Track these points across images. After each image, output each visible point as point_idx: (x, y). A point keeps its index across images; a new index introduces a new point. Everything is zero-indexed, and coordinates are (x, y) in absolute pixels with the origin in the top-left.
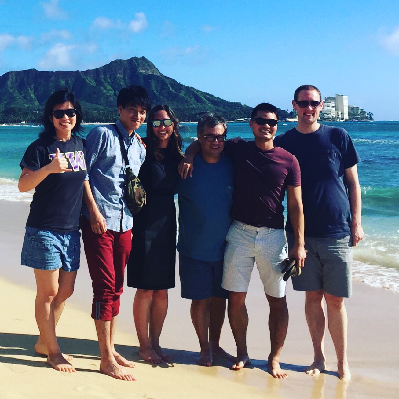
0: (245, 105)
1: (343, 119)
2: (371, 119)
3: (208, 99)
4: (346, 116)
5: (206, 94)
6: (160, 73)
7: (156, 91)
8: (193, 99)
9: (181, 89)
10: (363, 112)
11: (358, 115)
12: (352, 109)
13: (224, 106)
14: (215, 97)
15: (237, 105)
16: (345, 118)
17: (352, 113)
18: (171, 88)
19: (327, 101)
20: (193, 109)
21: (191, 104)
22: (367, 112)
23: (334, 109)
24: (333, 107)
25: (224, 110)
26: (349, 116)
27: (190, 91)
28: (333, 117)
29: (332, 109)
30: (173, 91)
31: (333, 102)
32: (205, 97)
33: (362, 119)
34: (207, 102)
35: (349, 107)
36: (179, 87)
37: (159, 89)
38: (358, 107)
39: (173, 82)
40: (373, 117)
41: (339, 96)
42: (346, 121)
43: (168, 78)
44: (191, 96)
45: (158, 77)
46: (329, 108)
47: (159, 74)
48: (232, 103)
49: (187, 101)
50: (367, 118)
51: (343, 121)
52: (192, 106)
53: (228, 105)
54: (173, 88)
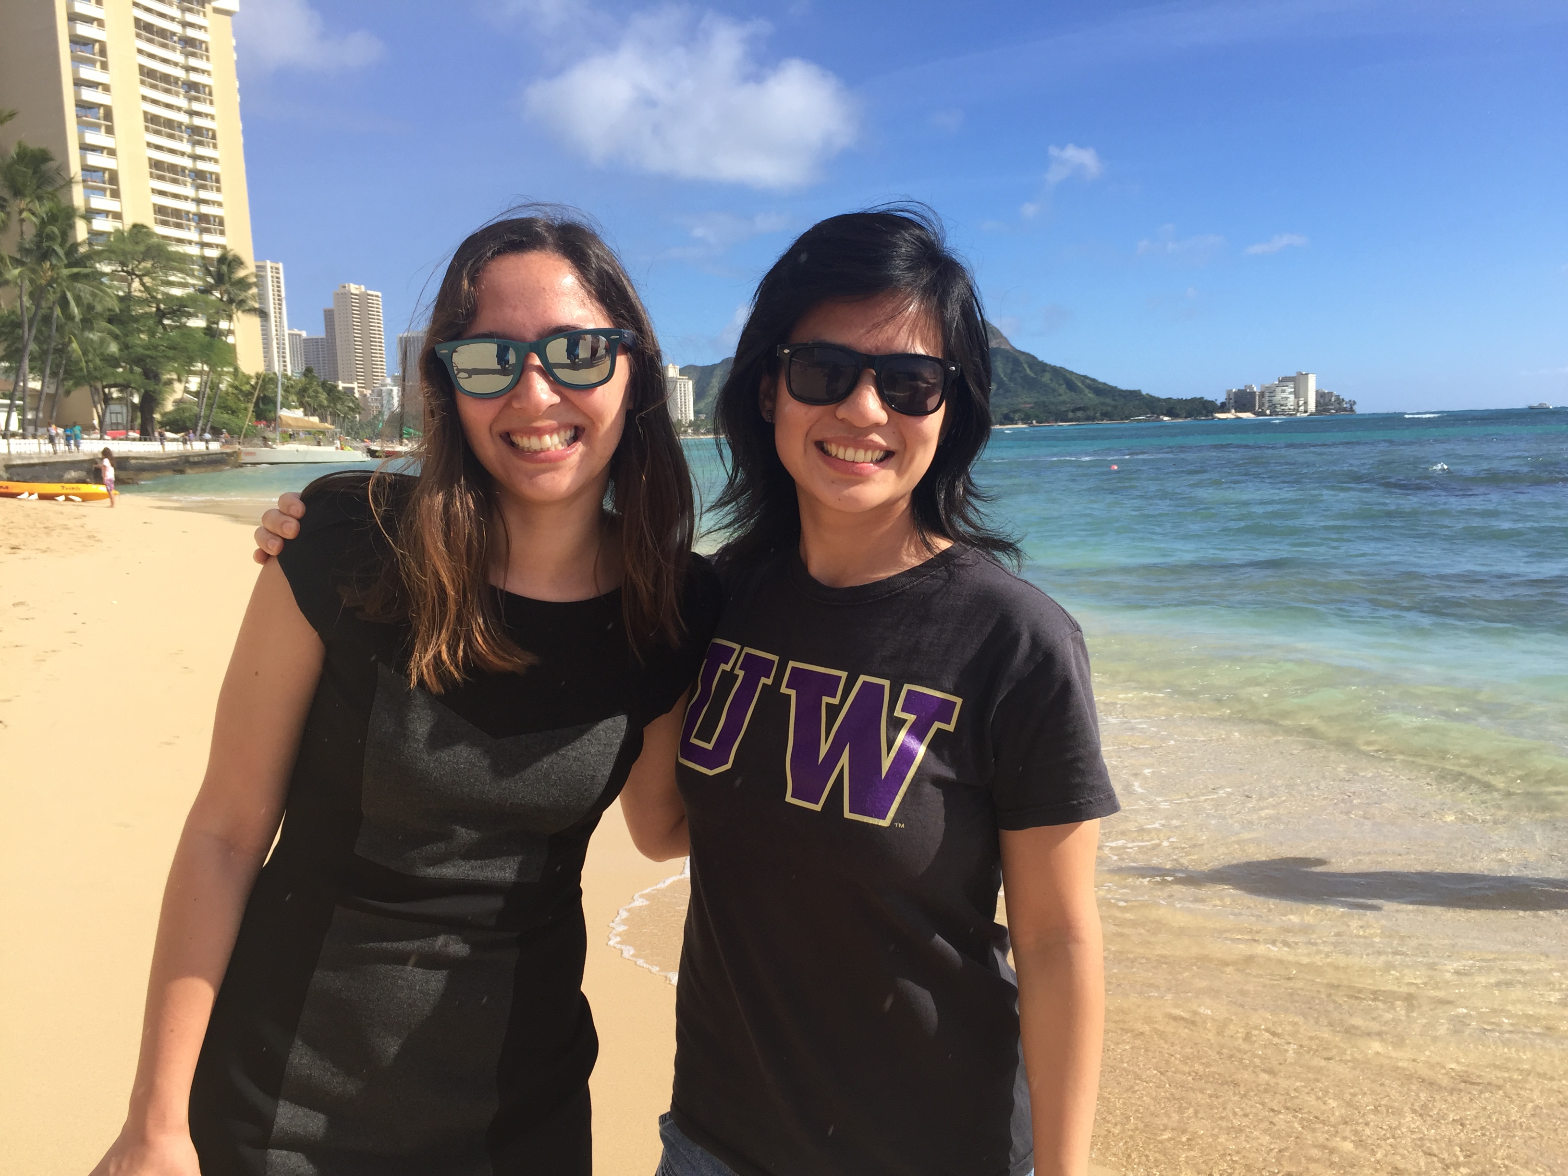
0: (1147, 394)
1: (1306, 412)
2: (1352, 410)
3: (1089, 387)
4: (1312, 407)
5: (1085, 377)
6: (1010, 345)
7: (1005, 376)
8: (1064, 386)
9: (1044, 371)
10: (1339, 401)
11: (1332, 405)
12: (1321, 396)
13: (1114, 396)
14: (1100, 383)
15: (1135, 395)
16: (1309, 411)
17: (1322, 401)
18: (1028, 370)
19: (1282, 384)
20: (1064, 402)
21: (1060, 395)
22: (1347, 400)
23: (1292, 397)
24: (1291, 393)
25: (1113, 403)
26: (1316, 406)
27: (1059, 373)
28: (1290, 409)
29: (1289, 396)
30: (1033, 375)
31: (1291, 385)
32: (1083, 382)
33: (1337, 412)
34: (1087, 391)
35: (1317, 392)
36: (1042, 367)
37: (1009, 371)
38: (1332, 393)
39: (1033, 362)
40: (1355, 407)
41: (1302, 374)
42: (1311, 414)
43: (1023, 353)
44: (1061, 382)
45: (1008, 352)
46: (1284, 395)
47: (1008, 347)
48: (1127, 391)
49: (1054, 391)
50: (1345, 409)
51: (1306, 414)
52: (1061, 398)
53: (1120, 395)
54: (1031, 369)
